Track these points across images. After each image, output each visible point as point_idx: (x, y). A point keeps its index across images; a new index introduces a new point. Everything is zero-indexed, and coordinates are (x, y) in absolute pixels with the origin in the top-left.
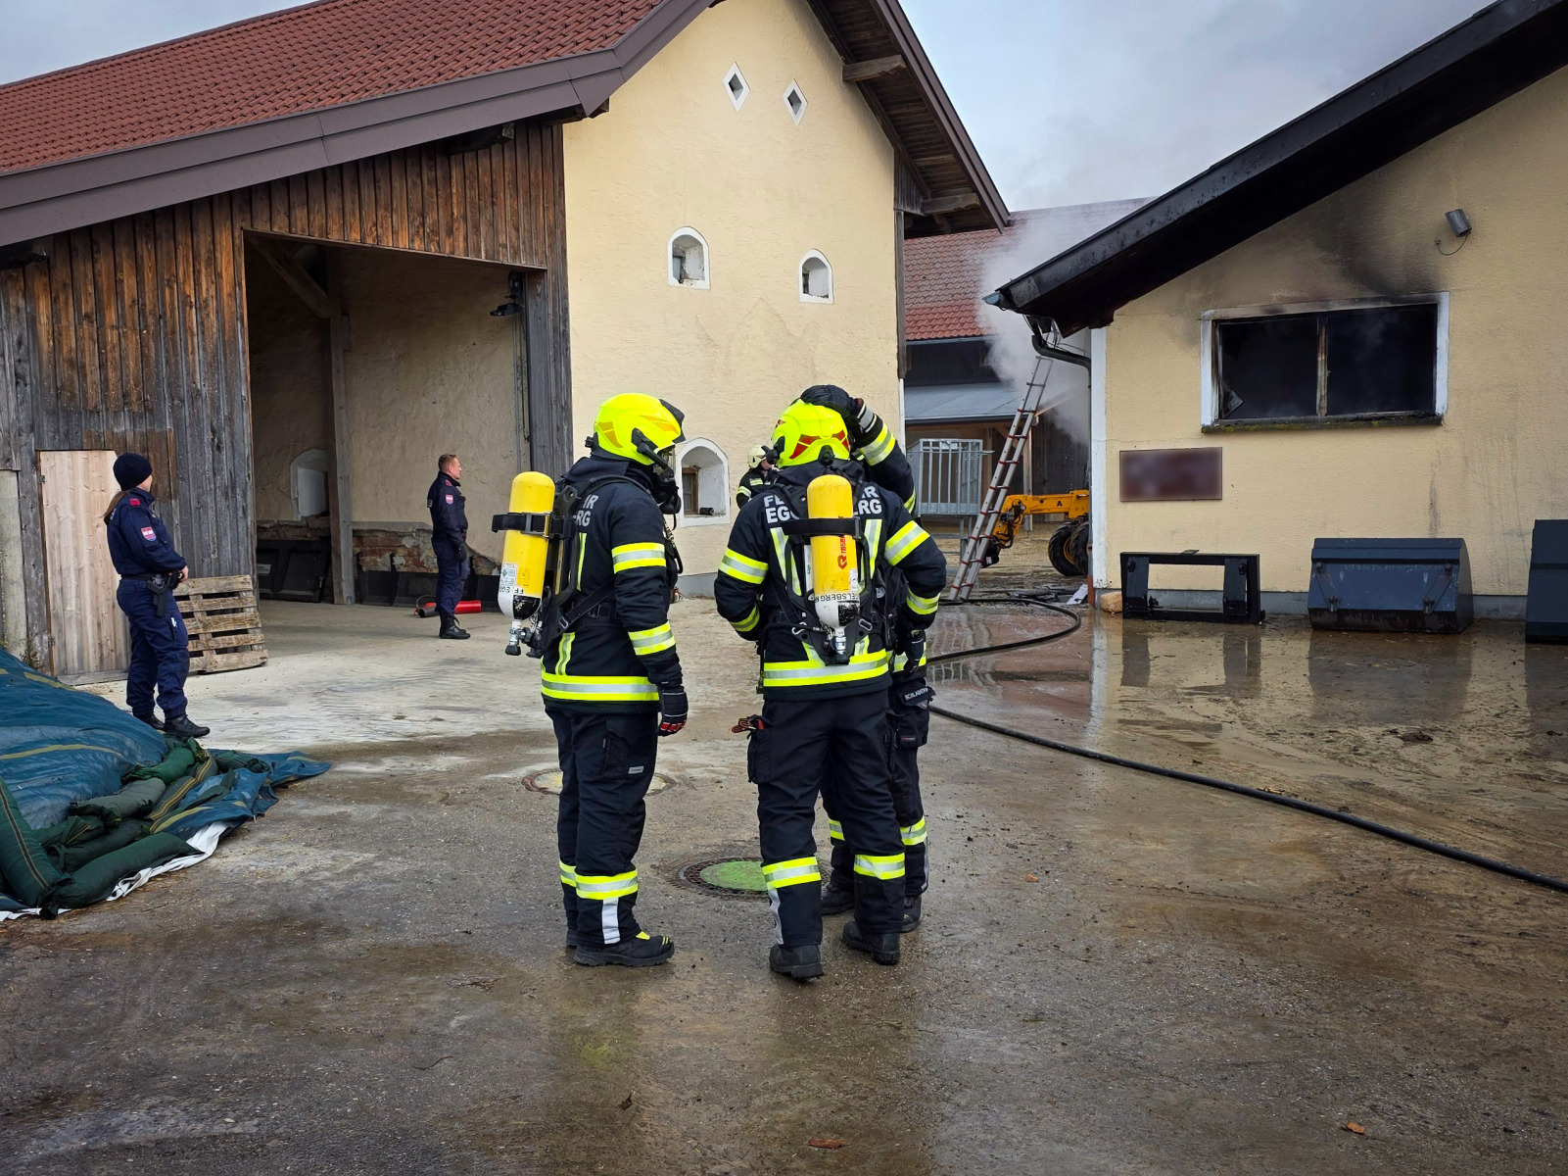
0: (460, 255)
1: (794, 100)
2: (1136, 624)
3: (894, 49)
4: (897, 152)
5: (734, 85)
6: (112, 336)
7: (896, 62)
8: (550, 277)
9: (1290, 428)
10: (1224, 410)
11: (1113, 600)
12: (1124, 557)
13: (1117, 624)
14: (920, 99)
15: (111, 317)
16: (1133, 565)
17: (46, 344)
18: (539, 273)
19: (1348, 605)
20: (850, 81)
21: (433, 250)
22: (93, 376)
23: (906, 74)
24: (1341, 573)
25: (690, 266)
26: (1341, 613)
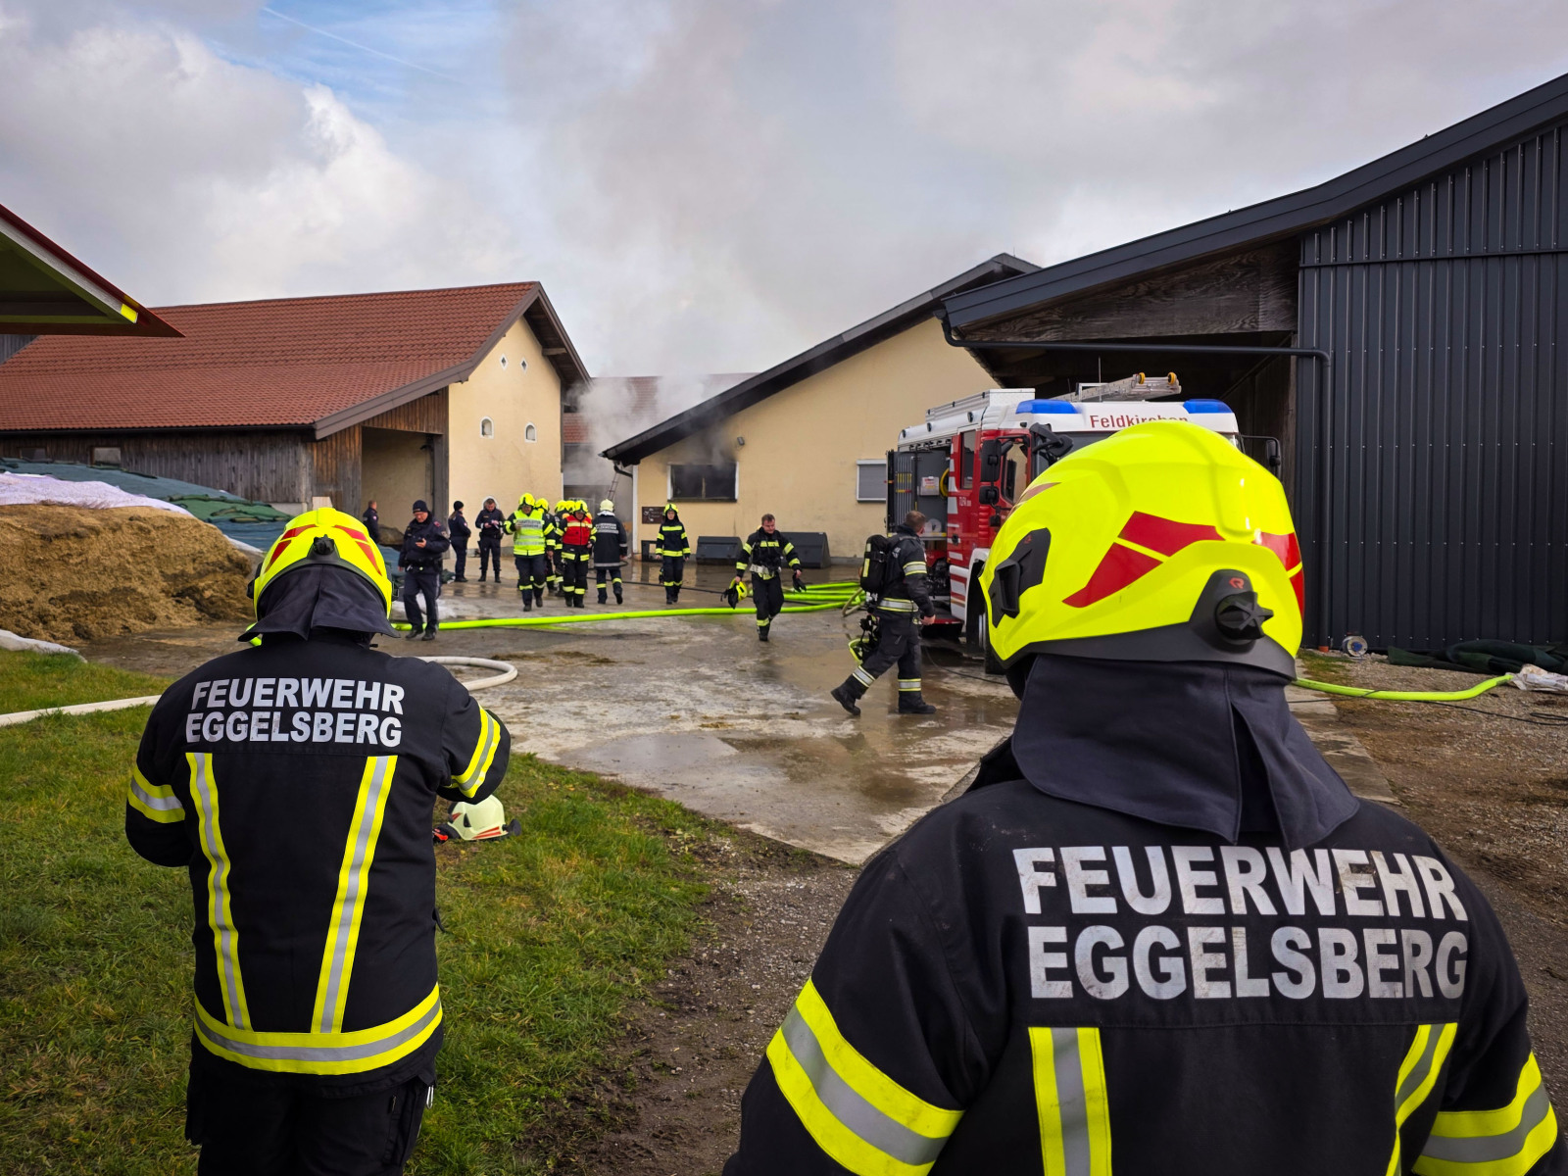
0: (418, 431)
1: (524, 364)
2: (646, 563)
3: (562, 345)
4: (562, 382)
5: (503, 361)
6: (329, 461)
7: (563, 351)
8: (444, 437)
9: (694, 501)
10: (675, 494)
11: (639, 556)
12: (643, 542)
13: (640, 564)
14: (572, 363)
15: (329, 455)
16: (645, 544)
17: (315, 464)
18: (440, 436)
19: (707, 556)
20: (544, 355)
21: (411, 430)
22: (325, 474)
23: (567, 355)
24: (705, 547)
25: (486, 430)
26: (705, 559)
